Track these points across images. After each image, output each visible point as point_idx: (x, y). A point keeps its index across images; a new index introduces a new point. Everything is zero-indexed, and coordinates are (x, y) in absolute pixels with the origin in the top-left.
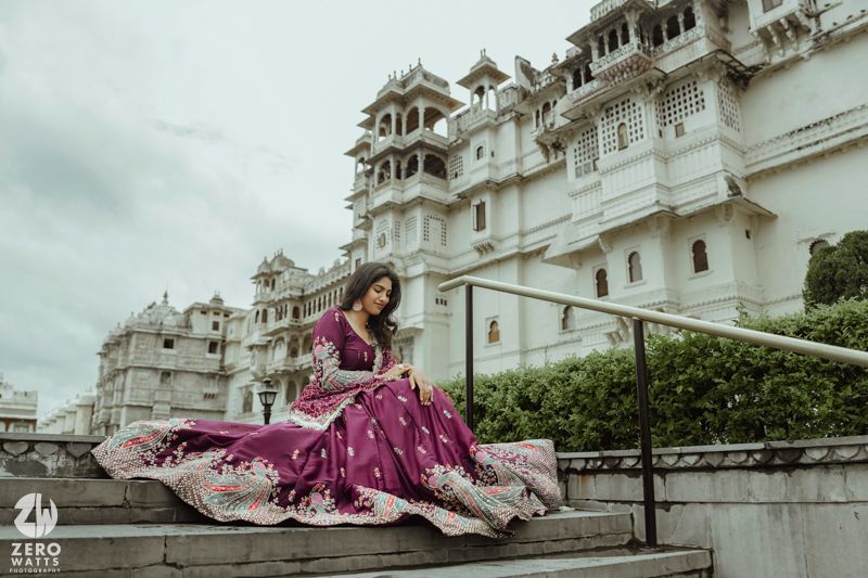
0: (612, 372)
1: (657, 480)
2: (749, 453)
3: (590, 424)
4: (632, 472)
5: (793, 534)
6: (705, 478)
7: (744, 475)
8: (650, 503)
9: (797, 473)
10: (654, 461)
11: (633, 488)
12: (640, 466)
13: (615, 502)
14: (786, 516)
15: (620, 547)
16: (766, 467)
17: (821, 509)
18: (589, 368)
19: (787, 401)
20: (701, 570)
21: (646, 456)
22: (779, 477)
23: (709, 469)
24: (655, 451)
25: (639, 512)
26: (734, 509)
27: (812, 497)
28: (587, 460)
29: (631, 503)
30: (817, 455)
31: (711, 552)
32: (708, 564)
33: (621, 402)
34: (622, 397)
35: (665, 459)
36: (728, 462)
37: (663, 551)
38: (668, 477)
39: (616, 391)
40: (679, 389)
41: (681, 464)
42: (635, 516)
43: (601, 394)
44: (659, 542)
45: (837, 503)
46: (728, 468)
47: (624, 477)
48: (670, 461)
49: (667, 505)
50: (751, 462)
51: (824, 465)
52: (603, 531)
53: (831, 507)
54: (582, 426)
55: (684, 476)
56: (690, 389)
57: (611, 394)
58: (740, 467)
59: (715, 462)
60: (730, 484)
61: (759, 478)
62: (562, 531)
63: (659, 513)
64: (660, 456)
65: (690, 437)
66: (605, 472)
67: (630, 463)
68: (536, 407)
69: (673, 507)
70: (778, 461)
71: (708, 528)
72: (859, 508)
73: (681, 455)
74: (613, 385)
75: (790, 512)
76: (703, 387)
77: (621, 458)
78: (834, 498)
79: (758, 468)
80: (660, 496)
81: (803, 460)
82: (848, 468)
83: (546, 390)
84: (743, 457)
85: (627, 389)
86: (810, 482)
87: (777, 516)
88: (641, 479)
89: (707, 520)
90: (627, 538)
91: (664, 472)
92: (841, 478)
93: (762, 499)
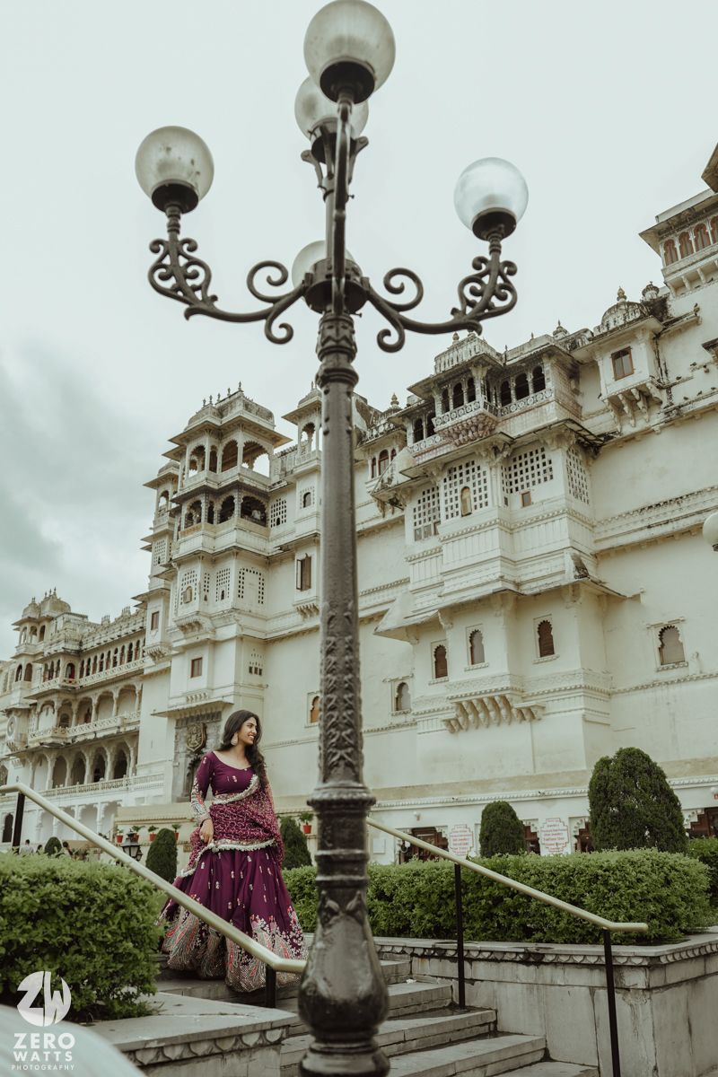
0: (442, 882)
1: (467, 965)
2: (517, 953)
3: (427, 917)
4: (452, 959)
5: (539, 1002)
6: (494, 966)
7: (515, 965)
8: (462, 979)
9: (542, 967)
10: (465, 953)
11: (451, 969)
12: (456, 956)
13: (442, 977)
14: (535, 992)
15: (444, 1008)
16: (525, 962)
17: (553, 988)
18: (427, 877)
19: (544, 915)
20: (490, 1023)
21: (460, 949)
22: (532, 968)
23: (496, 961)
24: (466, 945)
25: (455, 984)
26: (509, 985)
27: (548, 981)
28: (425, 949)
29: (451, 978)
30: (550, 958)
31: (496, 1011)
32: (495, 1019)
33: (447, 904)
34: (448, 901)
35: (471, 952)
36: (507, 957)
37: (469, 1011)
38: (474, 963)
39: (444, 896)
40: (483, 902)
41: (481, 957)
42: (454, 987)
43: (434, 898)
44: (467, 1004)
45: (560, 985)
46: (506, 961)
47: (448, 961)
48: (474, 954)
49: (472, 981)
50: (518, 959)
51: (554, 964)
52: (434, 999)
53: (557, 987)
54: (422, 918)
55: (482, 964)
56: (490, 902)
57: (441, 898)
58: (513, 961)
59: (499, 957)
60: (507, 970)
61: (522, 967)
62: (410, 1000)
63: (467, 986)
64: (468, 951)
65: (490, 932)
66: (436, 957)
67: (451, 953)
68: (390, 899)
69: (476, 983)
70: (532, 960)
71: (495, 997)
72: (570, 989)
73: (480, 951)
74: (442, 892)
75: (538, 989)
76: (498, 901)
77: (446, 950)
78: (559, 983)
79: (521, 962)
80: (468, 975)
81: (544, 960)
82: (566, 966)
83: (396, 888)
84: (514, 956)
85: (451, 896)
86: (547, 972)
87: (531, 991)
88: (457, 964)
89: (494, 992)
90: (449, 1001)
91: (471, 960)
92: (562, 972)
93: (524, 981)
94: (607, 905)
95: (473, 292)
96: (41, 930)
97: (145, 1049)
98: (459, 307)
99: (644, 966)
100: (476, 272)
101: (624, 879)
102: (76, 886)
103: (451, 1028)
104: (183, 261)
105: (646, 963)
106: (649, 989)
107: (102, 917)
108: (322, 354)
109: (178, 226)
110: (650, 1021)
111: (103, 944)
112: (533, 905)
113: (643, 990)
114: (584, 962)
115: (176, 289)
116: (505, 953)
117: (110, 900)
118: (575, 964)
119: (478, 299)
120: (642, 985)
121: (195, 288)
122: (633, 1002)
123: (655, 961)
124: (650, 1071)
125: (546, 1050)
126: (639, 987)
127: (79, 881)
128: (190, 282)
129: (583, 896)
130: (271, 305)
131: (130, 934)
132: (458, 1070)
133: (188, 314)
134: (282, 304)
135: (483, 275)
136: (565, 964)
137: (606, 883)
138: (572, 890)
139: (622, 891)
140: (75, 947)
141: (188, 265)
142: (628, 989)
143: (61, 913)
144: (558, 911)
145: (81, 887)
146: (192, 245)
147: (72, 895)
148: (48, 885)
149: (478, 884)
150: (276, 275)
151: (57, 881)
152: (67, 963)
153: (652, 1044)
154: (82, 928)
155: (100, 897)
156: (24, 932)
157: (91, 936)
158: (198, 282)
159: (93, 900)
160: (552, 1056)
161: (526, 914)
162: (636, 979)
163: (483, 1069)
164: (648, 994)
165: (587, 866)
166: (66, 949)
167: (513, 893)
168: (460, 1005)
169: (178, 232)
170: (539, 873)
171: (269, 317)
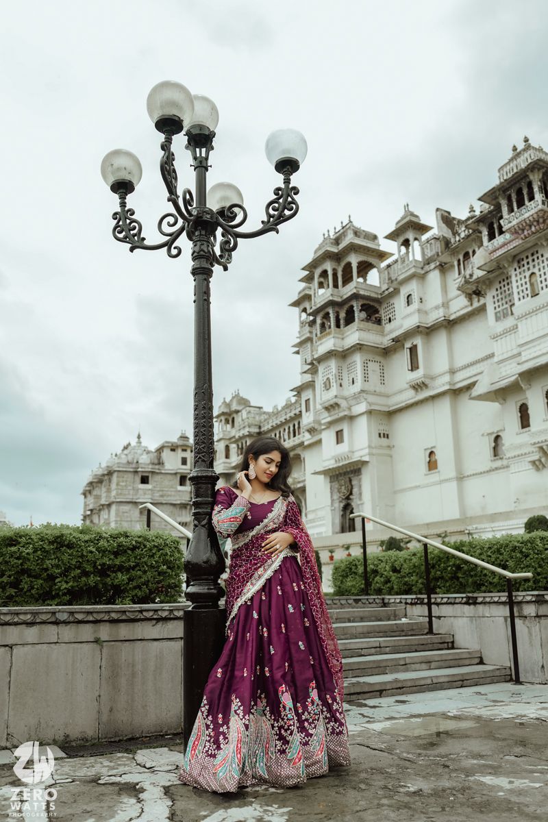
1: (433, 607)
2: (462, 598)
3: (420, 581)
5: (477, 628)
6: (451, 607)
7: (462, 606)
8: (430, 616)
9: (477, 605)
10: (433, 601)
11: (425, 610)
12: (427, 602)
14: (474, 621)
16: (467, 603)
17: (484, 619)
19: (485, 576)
20: (448, 643)
21: (429, 598)
22: (472, 607)
23: (451, 603)
25: (427, 619)
26: (460, 619)
27: (481, 615)
28: (412, 599)
29: (425, 616)
30: (480, 600)
31: (453, 636)
32: (452, 640)
35: (436, 599)
36: (457, 601)
38: (437, 606)
40: (449, 569)
41: (443, 602)
42: (426, 621)
44: (434, 631)
45: (488, 617)
46: (457, 603)
47: (423, 606)
48: (439, 600)
49: (437, 617)
50: (463, 602)
51: (483, 603)
52: (414, 628)
53: (486, 618)
54: (417, 582)
55: (444, 606)
56: (454, 569)
58: (460, 603)
59: (453, 601)
60: (458, 609)
61: (466, 607)
62: (395, 628)
63: (434, 620)
64: (434, 598)
66: (419, 604)
68: (399, 572)
69: (442, 619)
70: (471, 601)
71: (452, 626)
72: (494, 619)
73: (442, 598)
75: (476, 620)
76: (459, 568)
77: (423, 599)
78: (487, 615)
79: (465, 603)
80: (434, 614)
81: (478, 601)
82: (490, 605)
83: (402, 565)
84: (461, 599)
86: (480, 609)
87: (472, 621)
88: (428, 607)
89: (452, 623)
91: (435, 604)
92: (488, 608)
93: (468, 615)
94: (522, 566)
95: (274, 209)
96: (119, 559)
97: (162, 610)
98: (266, 220)
99: (533, 601)
100: (276, 197)
101: (533, 549)
102: (137, 539)
103: (417, 642)
104: (128, 221)
105: (534, 599)
106: (538, 616)
107: (151, 554)
108: (194, 259)
109: (125, 203)
110: (539, 637)
111: (152, 567)
112: (479, 569)
113: (535, 617)
114: (500, 601)
115: (126, 237)
116: (455, 598)
117: (155, 546)
118: (494, 602)
119: (276, 213)
120: (533, 614)
121: (134, 235)
122: (529, 625)
123: (539, 598)
124: (539, 668)
125: (481, 658)
126: (532, 615)
127: (139, 537)
128: (132, 232)
129: (507, 561)
130: (169, 237)
131: (165, 562)
132: (407, 662)
133: (132, 250)
134: (174, 236)
135: (279, 199)
136: (490, 603)
137: (521, 552)
138: (501, 557)
139: (531, 556)
140: (138, 568)
141: (130, 223)
142: (526, 617)
143: (130, 552)
144: (493, 573)
145: (140, 540)
146: (131, 212)
147: (134, 543)
148: (122, 538)
149: (447, 557)
150: (171, 220)
151: (128, 537)
152: (133, 575)
153: (541, 651)
154: (140, 559)
155: (148, 545)
156: (110, 559)
157: (145, 563)
158: (135, 232)
159: (145, 546)
160: (485, 662)
161: (476, 575)
162: (530, 610)
163: (428, 664)
164: (537, 619)
165: (510, 542)
166: (133, 568)
167: (466, 562)
168: (431, 631)
169: (125, 206)
170: (482, 548)
171: (168, 245)
